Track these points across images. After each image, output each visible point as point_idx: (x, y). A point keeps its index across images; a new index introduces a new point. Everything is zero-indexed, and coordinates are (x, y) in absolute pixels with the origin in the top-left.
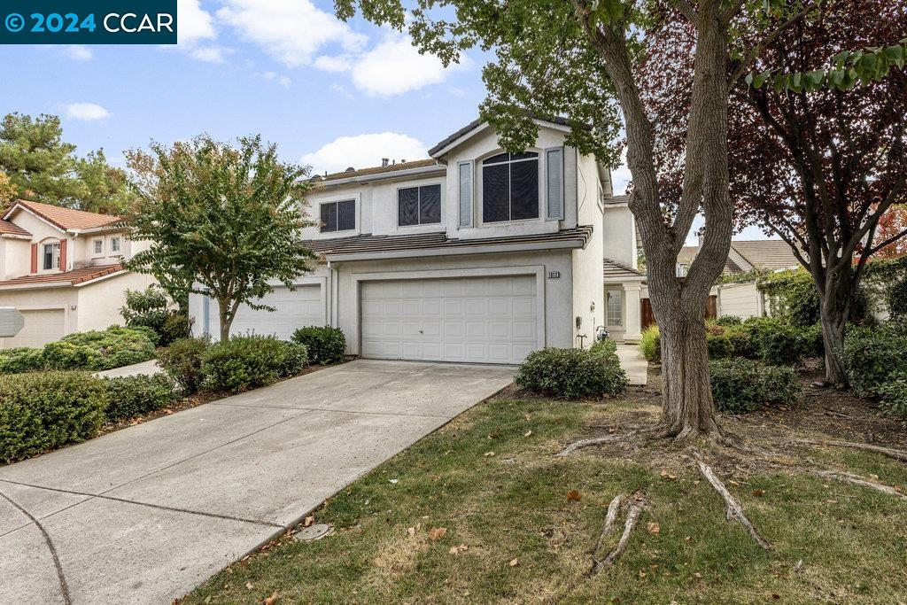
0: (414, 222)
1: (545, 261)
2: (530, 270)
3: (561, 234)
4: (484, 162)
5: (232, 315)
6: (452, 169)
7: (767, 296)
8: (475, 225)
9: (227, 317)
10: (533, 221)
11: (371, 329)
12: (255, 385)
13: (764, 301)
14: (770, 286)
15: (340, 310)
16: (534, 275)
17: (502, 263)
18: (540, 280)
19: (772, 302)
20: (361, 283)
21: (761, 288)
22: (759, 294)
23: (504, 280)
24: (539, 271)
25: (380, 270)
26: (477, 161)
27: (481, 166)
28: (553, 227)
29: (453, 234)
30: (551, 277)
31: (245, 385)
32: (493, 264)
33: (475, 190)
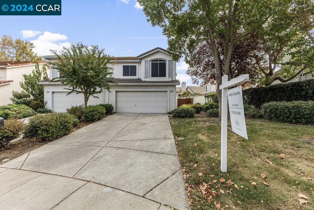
0: (128, 75)
1: (169, 88)
2: (166, 90)
3: (172, 81)
4: (152, 61)
5: (88, 99)
6: (143, 62)
7: (206, 98)
8: (149, 78)
9: (86, 99)
10: (165, 78)
11: (119, 105)
12: (99, 119)
13: (206, 99)
14: (207, 96)
15: (110, 99)
16: (167, 91)
17: (158, 88)
18: (168, 92)
19: (208, 100)
20: (116, 91)
21: (205, 97)
22: (205, 98)
23: (159, 92)
24: (168, 90)
25: (123, 88)
26: (150, 61)
27: (151, 62)
28: (170, 80)
29: (143, 79)
30: (171, 92)
31: (97, 119)
32: (156, 88)
33: (150, 68)
